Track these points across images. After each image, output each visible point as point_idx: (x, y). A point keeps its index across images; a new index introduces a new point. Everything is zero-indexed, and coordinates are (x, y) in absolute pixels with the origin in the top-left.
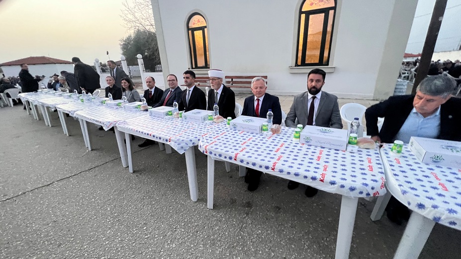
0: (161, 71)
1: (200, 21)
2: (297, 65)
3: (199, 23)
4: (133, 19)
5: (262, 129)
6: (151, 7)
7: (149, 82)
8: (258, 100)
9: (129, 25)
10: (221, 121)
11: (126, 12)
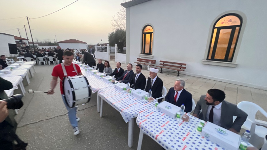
0: (125, 53)
1: (150, 29)
2: (208, 59)
3: (149, 30)
4: (116, 25)
5: (176, 116)
6: (125, 19)
7: (118, 65)
8: (177, 93)
9: (114, 28)
10: (152, 101)
11: (114, 21)
